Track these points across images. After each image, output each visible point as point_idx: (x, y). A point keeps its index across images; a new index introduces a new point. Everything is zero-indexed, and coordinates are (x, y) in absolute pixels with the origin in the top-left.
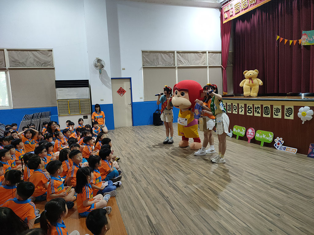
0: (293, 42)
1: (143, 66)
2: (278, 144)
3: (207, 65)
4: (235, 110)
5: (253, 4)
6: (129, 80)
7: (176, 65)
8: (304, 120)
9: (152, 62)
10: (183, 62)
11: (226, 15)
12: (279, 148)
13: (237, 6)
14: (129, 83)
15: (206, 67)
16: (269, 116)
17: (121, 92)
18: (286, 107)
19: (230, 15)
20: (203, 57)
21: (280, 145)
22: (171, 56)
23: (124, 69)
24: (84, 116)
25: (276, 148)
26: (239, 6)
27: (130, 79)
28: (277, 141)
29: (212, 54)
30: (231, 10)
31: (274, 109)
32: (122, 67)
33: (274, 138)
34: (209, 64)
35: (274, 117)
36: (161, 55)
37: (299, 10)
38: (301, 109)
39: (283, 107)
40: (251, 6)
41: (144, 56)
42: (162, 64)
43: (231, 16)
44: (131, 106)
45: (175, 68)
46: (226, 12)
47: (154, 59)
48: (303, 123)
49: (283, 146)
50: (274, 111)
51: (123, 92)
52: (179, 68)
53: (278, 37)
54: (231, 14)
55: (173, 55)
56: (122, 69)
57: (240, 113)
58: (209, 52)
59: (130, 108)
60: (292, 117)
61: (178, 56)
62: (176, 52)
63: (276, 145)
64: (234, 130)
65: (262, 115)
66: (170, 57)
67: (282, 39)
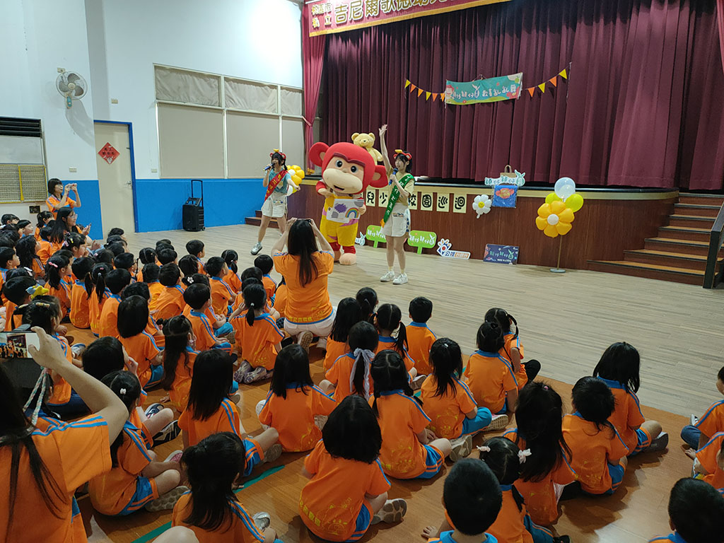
0: (431, 95)
1: (157, 99)
2: (444, 248)
3: (279, 114)
4: (370, 201)
5: (373, 17)
6: (126, 128)
7: (223, 107)
8: (479, 212)
9: (174, 92)
10: (236, 101)
11: (315, 22)
12: (445, 254)
13: (341, 11)
14: (126, 135)
15: (277, 117)
16: (430, 209)
17: (108, 153)
18: (456, 196)
19: (325, 24)
20: (272, 96)
21: (447, 250)
22: (213, 85)
23: (115, 102)
24: (30, 207)
25: (441, 254)
26: (345, 12)
27: (129, 125)
28: (441, 244)
29: (288, 92)
30: (328, 15)
31: (438, 199)
32: (111, 96)
33: (438, 240)
34: (282, 112)
35: (439, 209)
36: (194, 79)
37: (442, 46)
38: (478, 198)
39: (452, 195)
40: (368, 18)
41: (159, 79)
42: (195, 99)
43: (329, 26)
44: (130, 187)
45: (221, 111)
46: (318, 15)
47: (179, 88)
48: (478, 217)
49: (451, 251)
50: (438, 202)
51: (113, 153)
52: (229, 112)
53: (408, 83)
54: (328, 23)
55: (216, 82)
56: (110, 102)
57: (380, 205)
58: (282, 88)
59: (130, 192)
60: (463, 210)
61: (226, 88)
62: (223, 79)
63: (440, 251)
64: (369, 232)
65: (419, 207)
66: (211, 87)
67: (413, 87)
